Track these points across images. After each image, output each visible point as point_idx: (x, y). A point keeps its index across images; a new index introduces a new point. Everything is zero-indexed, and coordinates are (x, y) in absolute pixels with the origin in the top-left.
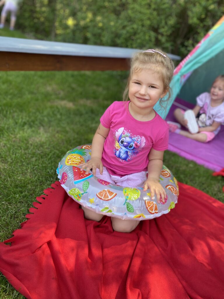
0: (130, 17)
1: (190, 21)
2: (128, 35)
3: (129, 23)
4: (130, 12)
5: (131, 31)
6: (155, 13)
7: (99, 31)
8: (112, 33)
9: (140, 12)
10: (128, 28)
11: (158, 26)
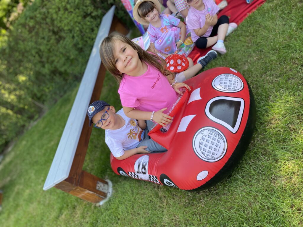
0: (69, 30)
4: (66, 28)
6: (77, 10)
8: (72, 47)
11: (85, 12)
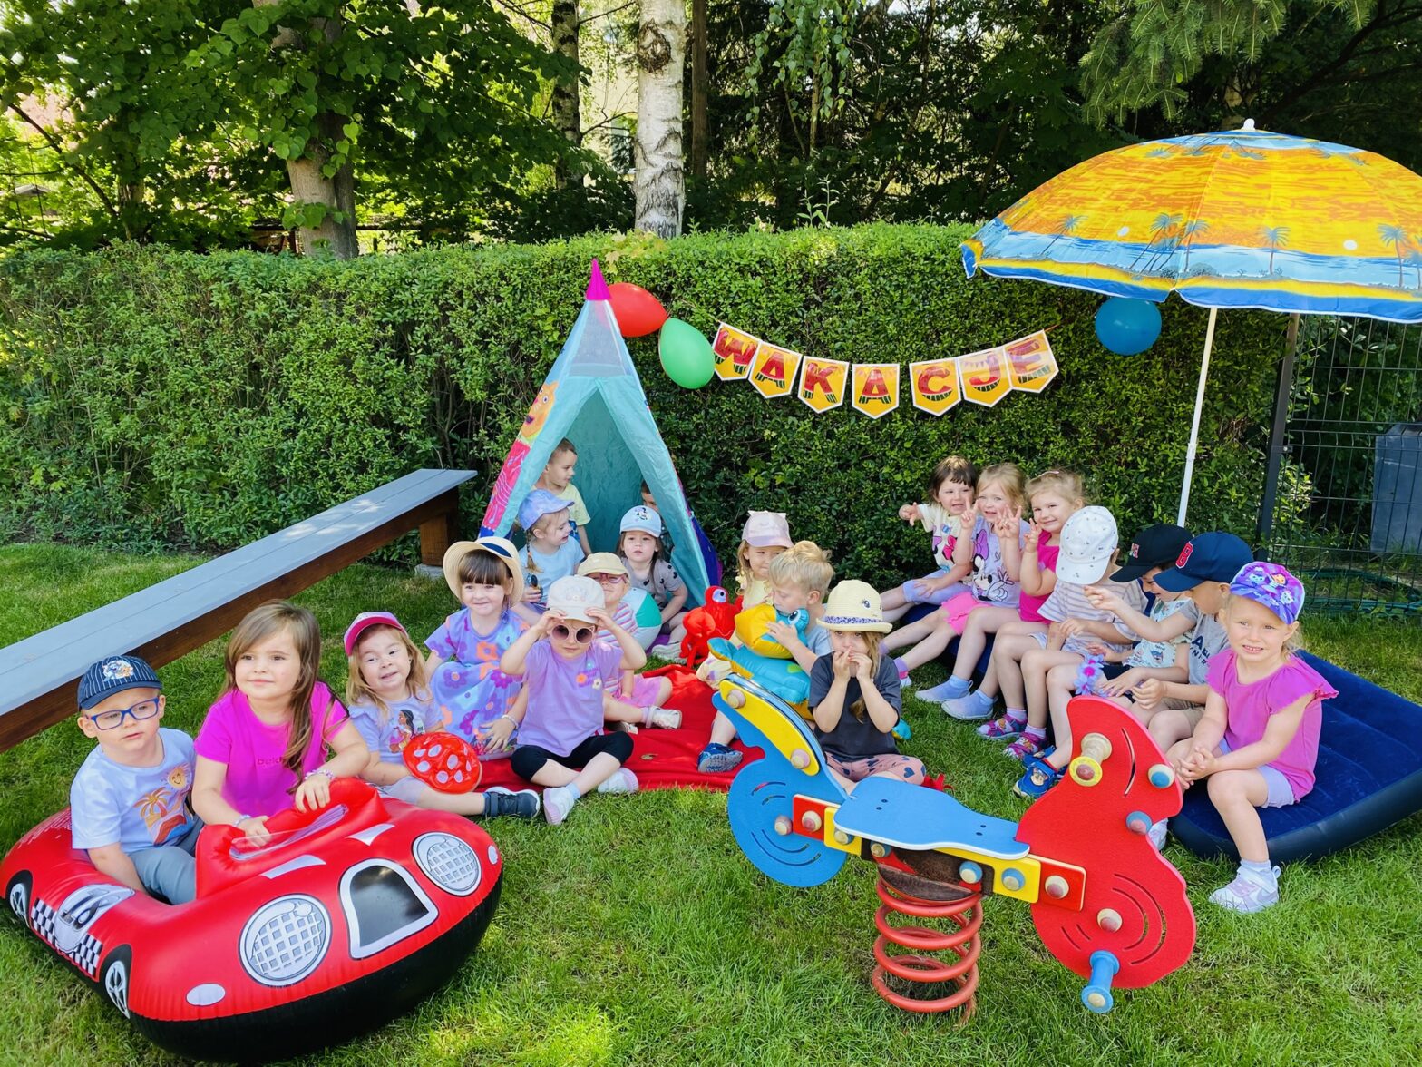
1: (468, 396)
6: (372, 389)
8: (258, 453)
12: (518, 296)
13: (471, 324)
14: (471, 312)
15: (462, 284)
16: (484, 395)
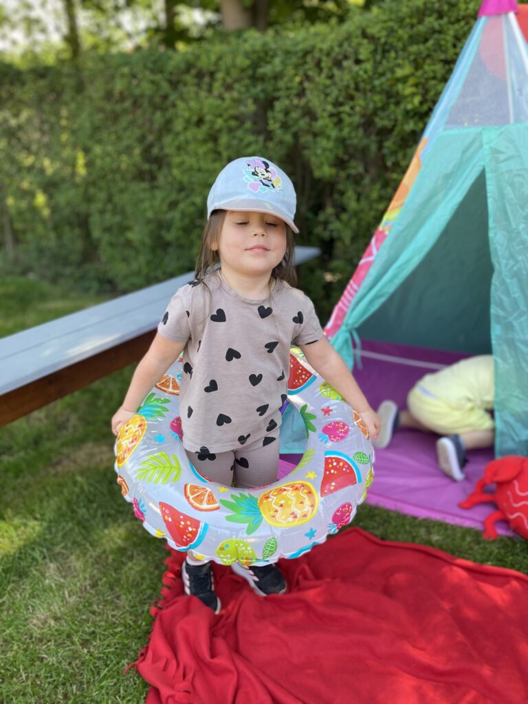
0: (181, 183)
1: (317, 174)
2: (187, 221)
3: (182, 195)
4: (176, 172)
5: (192, 209)
7: (118, 219)
8: (149, 222)
9: (199, 170)
10: (182, 206)
12: (378, 57)
13: (327, 95)
14: (328, 82)
15: (321, 50)
16: (333, 171)
